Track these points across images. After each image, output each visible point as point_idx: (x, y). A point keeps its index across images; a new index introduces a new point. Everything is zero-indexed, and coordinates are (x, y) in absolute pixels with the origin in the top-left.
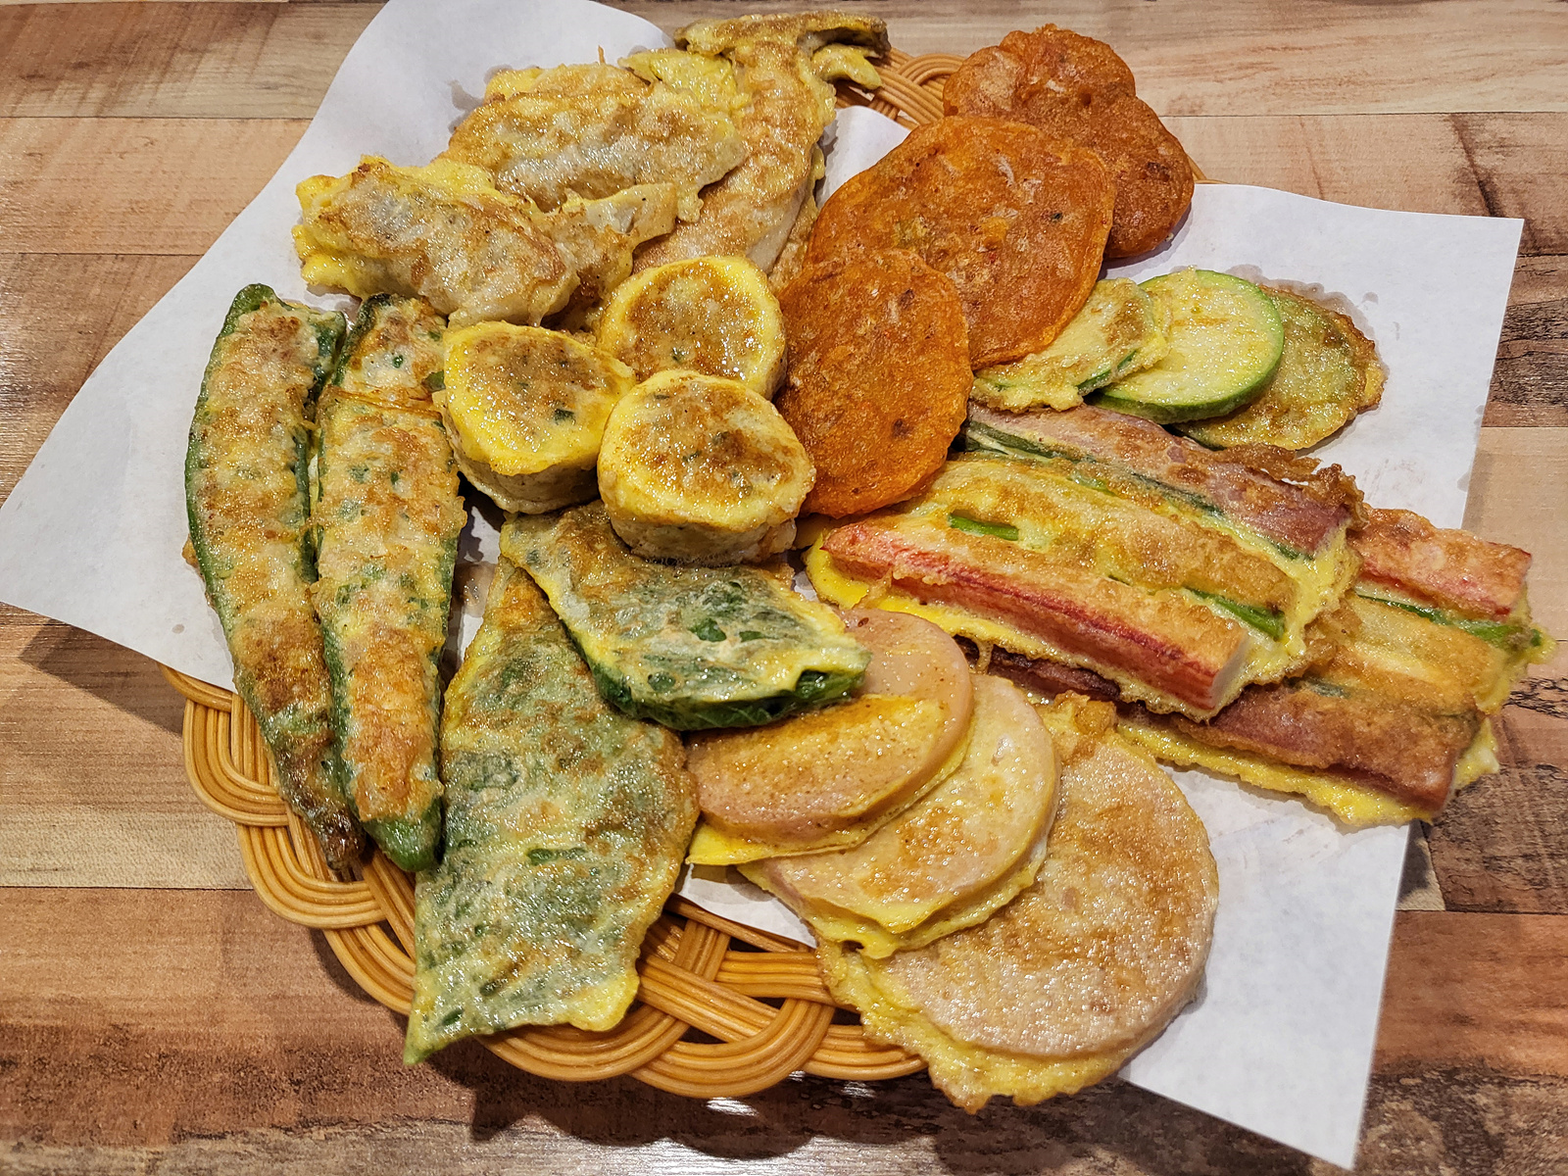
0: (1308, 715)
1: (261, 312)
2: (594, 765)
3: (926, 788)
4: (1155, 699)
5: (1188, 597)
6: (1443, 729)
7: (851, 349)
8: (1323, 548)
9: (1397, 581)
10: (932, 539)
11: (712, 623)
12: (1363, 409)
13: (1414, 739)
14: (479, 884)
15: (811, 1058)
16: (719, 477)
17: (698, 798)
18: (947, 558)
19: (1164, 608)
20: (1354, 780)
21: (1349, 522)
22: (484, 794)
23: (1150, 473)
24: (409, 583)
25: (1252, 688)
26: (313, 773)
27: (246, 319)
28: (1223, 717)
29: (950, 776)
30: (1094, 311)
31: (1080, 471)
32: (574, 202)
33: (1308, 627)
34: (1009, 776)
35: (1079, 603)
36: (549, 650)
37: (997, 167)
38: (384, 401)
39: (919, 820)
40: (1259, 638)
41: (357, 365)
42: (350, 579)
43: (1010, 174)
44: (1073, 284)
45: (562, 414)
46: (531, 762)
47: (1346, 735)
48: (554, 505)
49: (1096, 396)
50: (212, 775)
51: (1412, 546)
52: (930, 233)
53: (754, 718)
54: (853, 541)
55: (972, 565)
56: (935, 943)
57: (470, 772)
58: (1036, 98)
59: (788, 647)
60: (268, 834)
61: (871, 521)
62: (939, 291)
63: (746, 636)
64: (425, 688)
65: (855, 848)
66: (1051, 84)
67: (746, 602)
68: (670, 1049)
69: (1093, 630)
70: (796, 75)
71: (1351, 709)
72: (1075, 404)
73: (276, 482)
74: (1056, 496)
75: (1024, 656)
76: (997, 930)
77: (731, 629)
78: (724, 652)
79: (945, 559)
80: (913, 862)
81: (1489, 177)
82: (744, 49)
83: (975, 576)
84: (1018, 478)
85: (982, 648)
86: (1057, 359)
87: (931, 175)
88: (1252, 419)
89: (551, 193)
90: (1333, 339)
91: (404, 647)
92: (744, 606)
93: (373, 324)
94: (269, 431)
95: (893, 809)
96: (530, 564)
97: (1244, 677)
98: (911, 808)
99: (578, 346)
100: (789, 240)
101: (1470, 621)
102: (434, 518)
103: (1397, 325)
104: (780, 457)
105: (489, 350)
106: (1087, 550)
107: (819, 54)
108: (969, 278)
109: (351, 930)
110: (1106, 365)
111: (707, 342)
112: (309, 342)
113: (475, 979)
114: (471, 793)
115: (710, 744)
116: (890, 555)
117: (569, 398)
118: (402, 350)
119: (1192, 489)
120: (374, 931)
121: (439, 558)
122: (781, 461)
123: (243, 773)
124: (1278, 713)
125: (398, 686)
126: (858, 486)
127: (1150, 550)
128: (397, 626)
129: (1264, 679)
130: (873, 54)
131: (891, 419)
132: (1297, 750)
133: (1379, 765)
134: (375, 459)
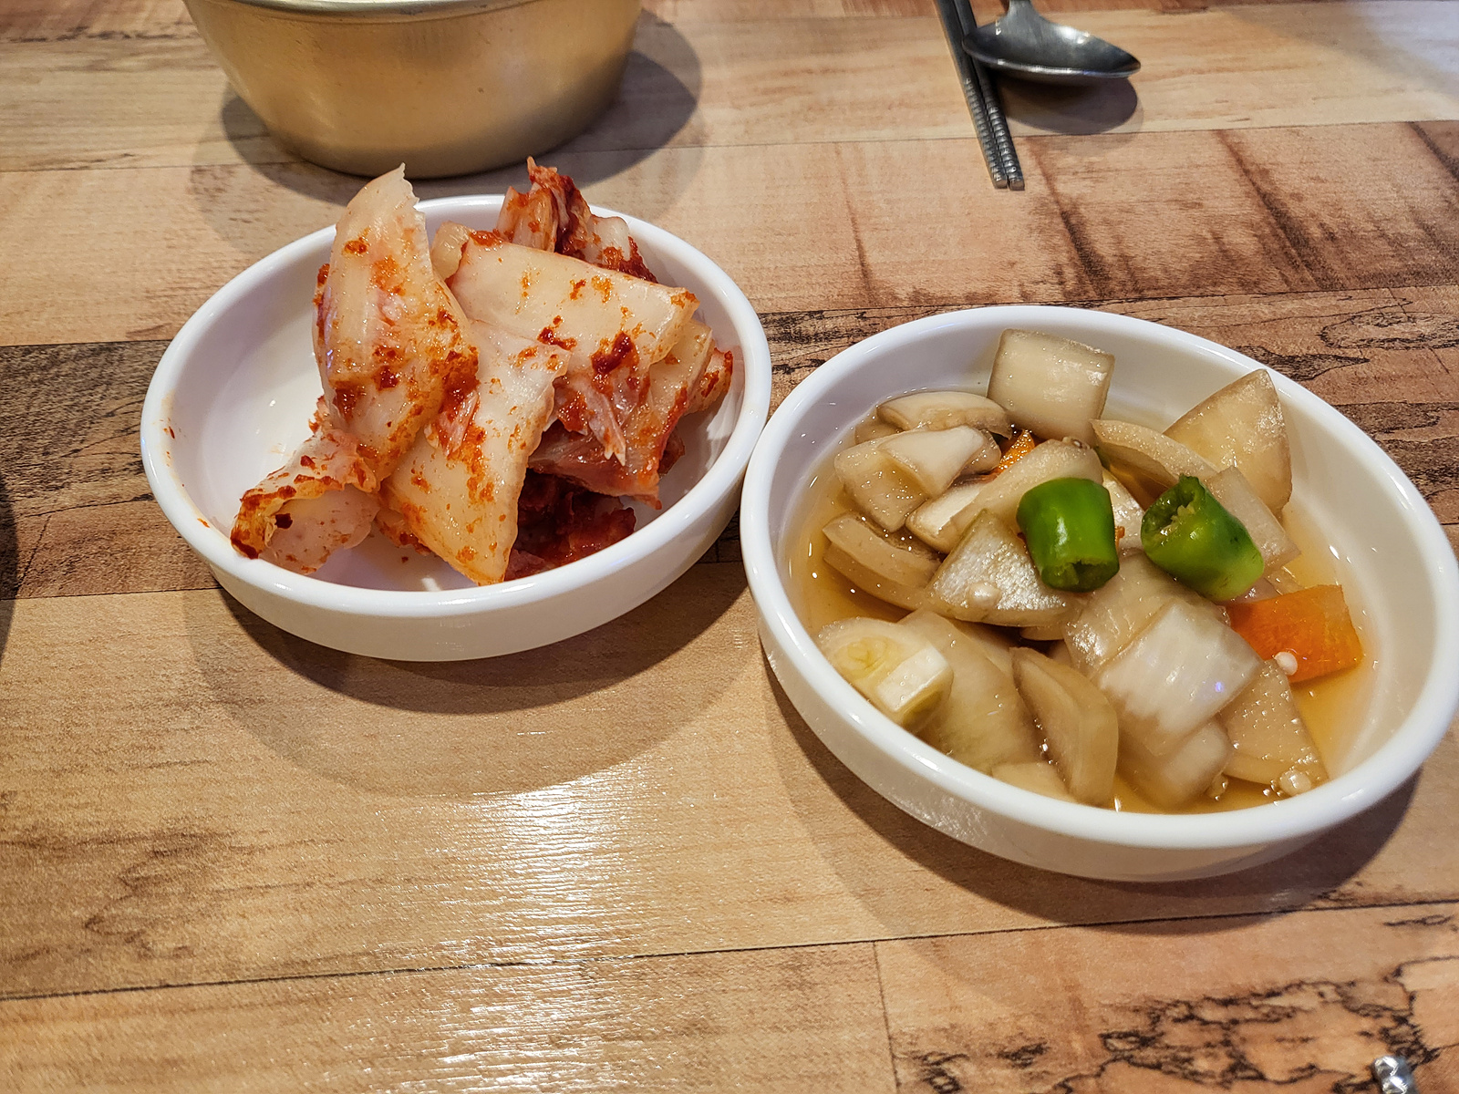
81: (1075, 206)
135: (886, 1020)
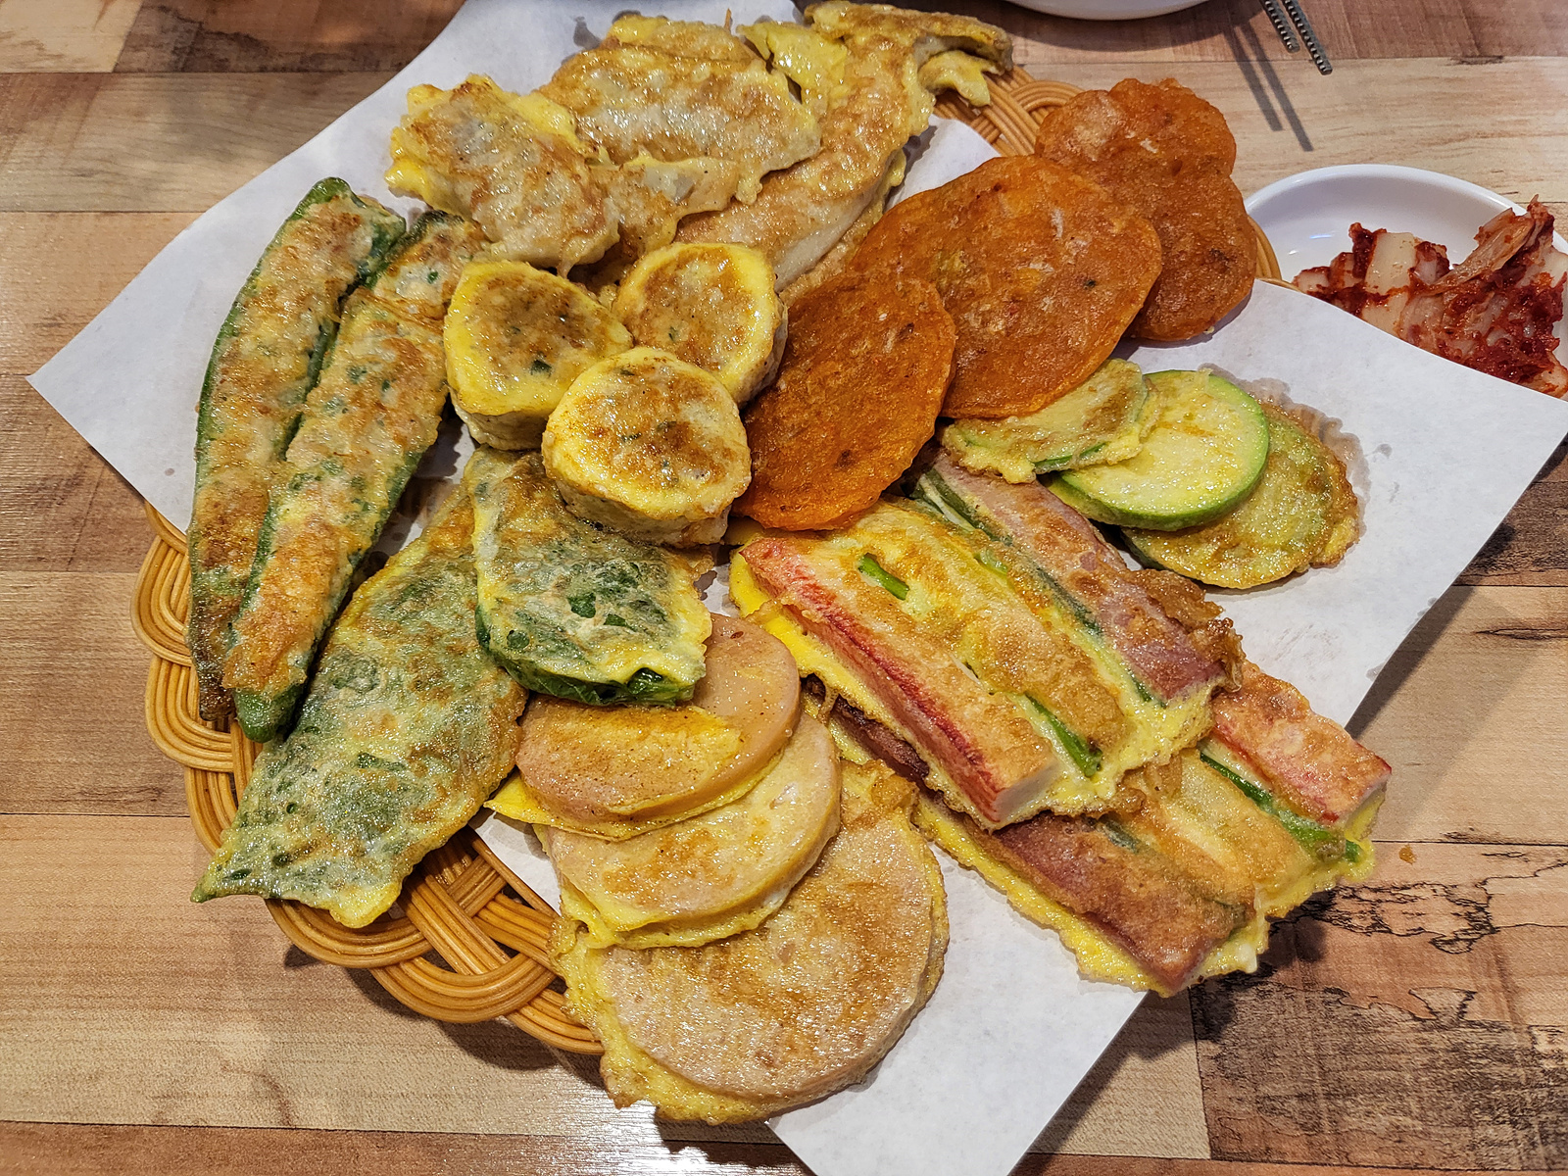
0: (1089, 856)
1: (331, 205)
2: (442, 695)
3: (700, 810)
4: (952, 792)
5: (1025, 705)
6: (1207, 914)
7: (839, 367)
8: (1179, 699)
9: (1245, 753)
10: (832, 574)
11: (593, 597)
12: (1316, 565)
13: (1174, 913)
14: (306, 768)
15: (517, 1011)
16: (649, 463)
17: (516, 753)
18: (834, 597)
19: (992, 710)
20: (1105, 933)
21: (1221, 680)
22: (342, 693)
23: (1054, 572)
24: (359, 485)
25: (1047, 812)
26: (218, 631)
27: (314, 209)
28: (1011, 832)
29: (727, 805)
30: (1091, 390)
31: (992, 550)
32: (644, 158)
33: (1129, 773)
34: (777, 822)
35: (919, 680)
36: (455, 579)
37: (1050, 218)
38: (406, 312)
39: (682, 835)
40: (1070, 770)
41: (394, 272)
42: (309, 468)
43: (1060, 228)
44: (1082, 358)
45: (539, 366)
46: (393, 677)
47: (1115, 888)
48: (518, 446)
49: (1049, 478)
50: (150, 606)
51: (1277, 723)
52: (965, 270)
53: (587, 697)
54: (766, 556)
55: (850, 612)
56: (651, 950)
57: (341, 669)
58: (1125, 154)
59: (638, 642)
60: (175, 669)
61: (792, 540)
62: (938, 333)
63: (614, 620)
64: (331, 583)
65: (620, 842)
66: (1146, 143)
67: (636, 585)
68: (410, 960)
69: (916, 711)
70: (899, 77)
71: (1130, 866)
72: (1024, 481)
73: (286, 364)
74: (951, 571)
75: (862, 712)
76: (710, 956)
77: (604, 608)
78: (585, 629)
79: (831, 598)
80: (656, 872)
82: (862, 39)
83: (847, 624)
84: (932, 541)
85: (828, 692)
86: (1032, 429)
87: (986, 211)
88: (1199, 543)
89: (626, 147)
90: (1316, 484)
91: (328, 542)
92: (631, 589)
93: (421, 238)
94: (298, 317)
95: (664, 819)
96: (476, 494)
97: (1043, 801)
98: (683, 822)
99: (585, 301)
100: (841, 240)
101: (1297, 815)
102: (404, 432)
103: (1397, 487)
104: (717, 458)
105: (498, 290)
106: (954, 632)
107: (935, 59)
108: (984, 323)
109: (205, 772)
110: (1068, 449)
111: (701, 328)
112: (365, 239)
113: (273, 848)
114: (332, 687)
115: (550, 707)
116: (788, 579)
117: (551, 353)
118: (440, 267)
119: (1082, 601)
120: (222, 778)
121: (397, 468)
122: (716, 461)
123: (174, 612)
124: (1063, 845)
125: (306, 577)
126: (788, 504)
127: (1010, 649)
128: (332, 522)
129: (1059, 810)
130: (993, 69)
131: (842, 448)
132: (1062, 887)
133: (1131, 927)
134: (377, 363)
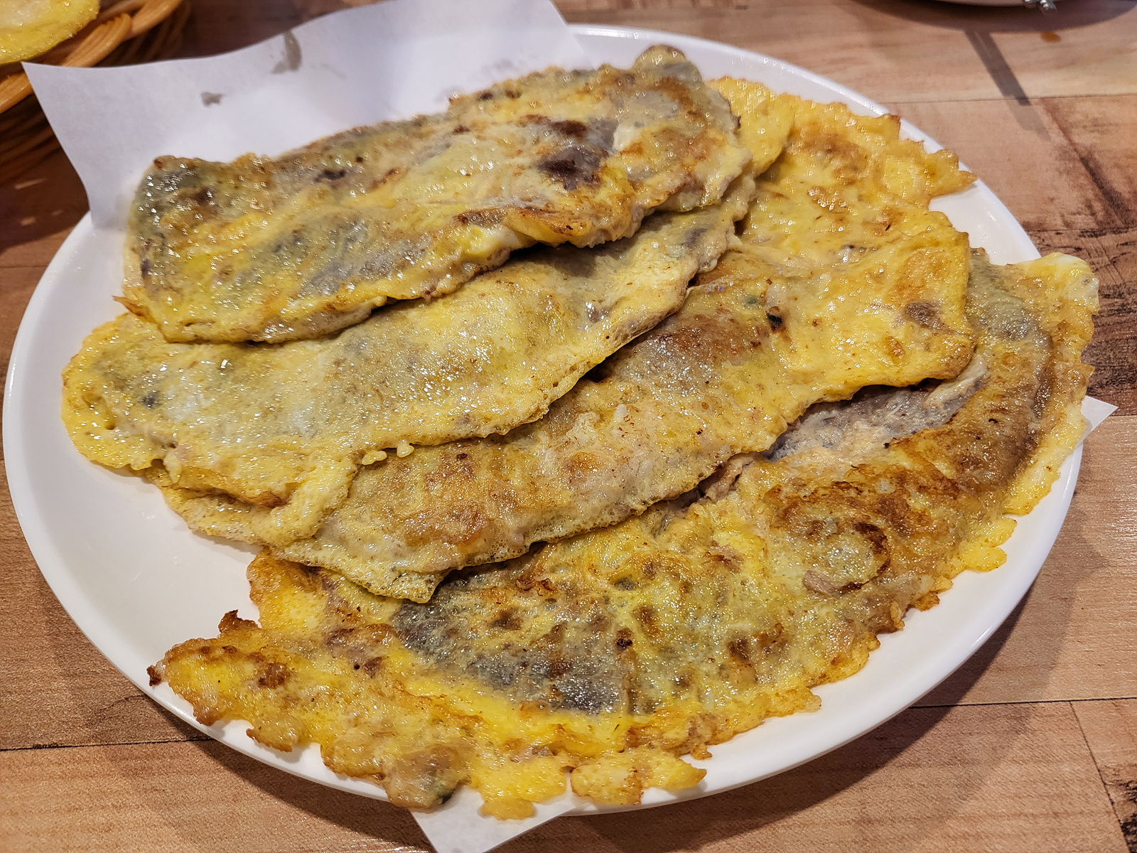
135: (1093, 758)
